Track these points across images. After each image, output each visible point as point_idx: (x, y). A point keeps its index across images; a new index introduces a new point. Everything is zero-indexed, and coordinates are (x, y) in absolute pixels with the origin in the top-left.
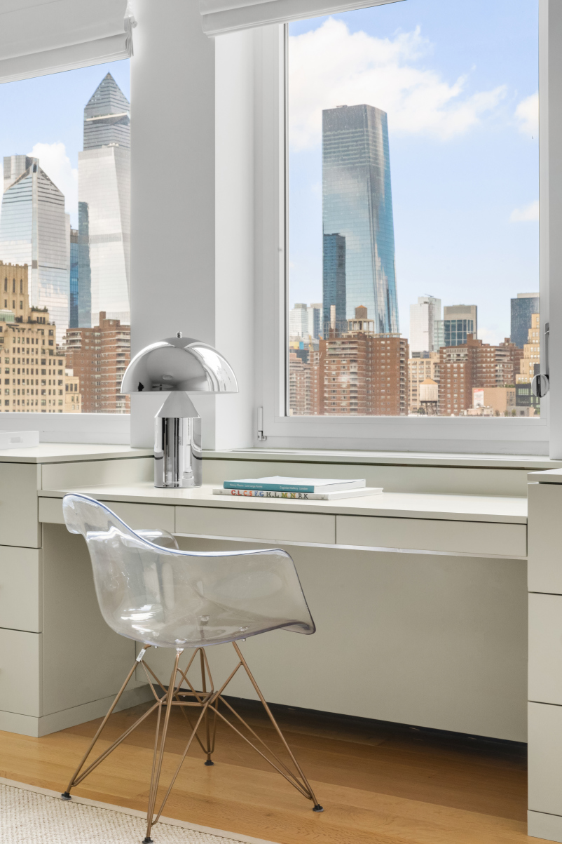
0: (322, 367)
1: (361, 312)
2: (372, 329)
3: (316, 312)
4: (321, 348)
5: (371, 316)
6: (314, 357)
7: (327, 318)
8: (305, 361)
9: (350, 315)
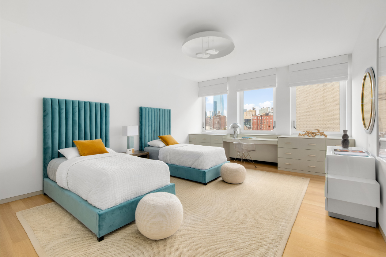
0: (213, 120)
1: (219, 112)
2: (220, 114)
3: (212, 112)
4: (214, 117)
5: (220, 113)
6: (212, 119)
7: (214, 113)
8: (211, 119)
9: (217, 112)
